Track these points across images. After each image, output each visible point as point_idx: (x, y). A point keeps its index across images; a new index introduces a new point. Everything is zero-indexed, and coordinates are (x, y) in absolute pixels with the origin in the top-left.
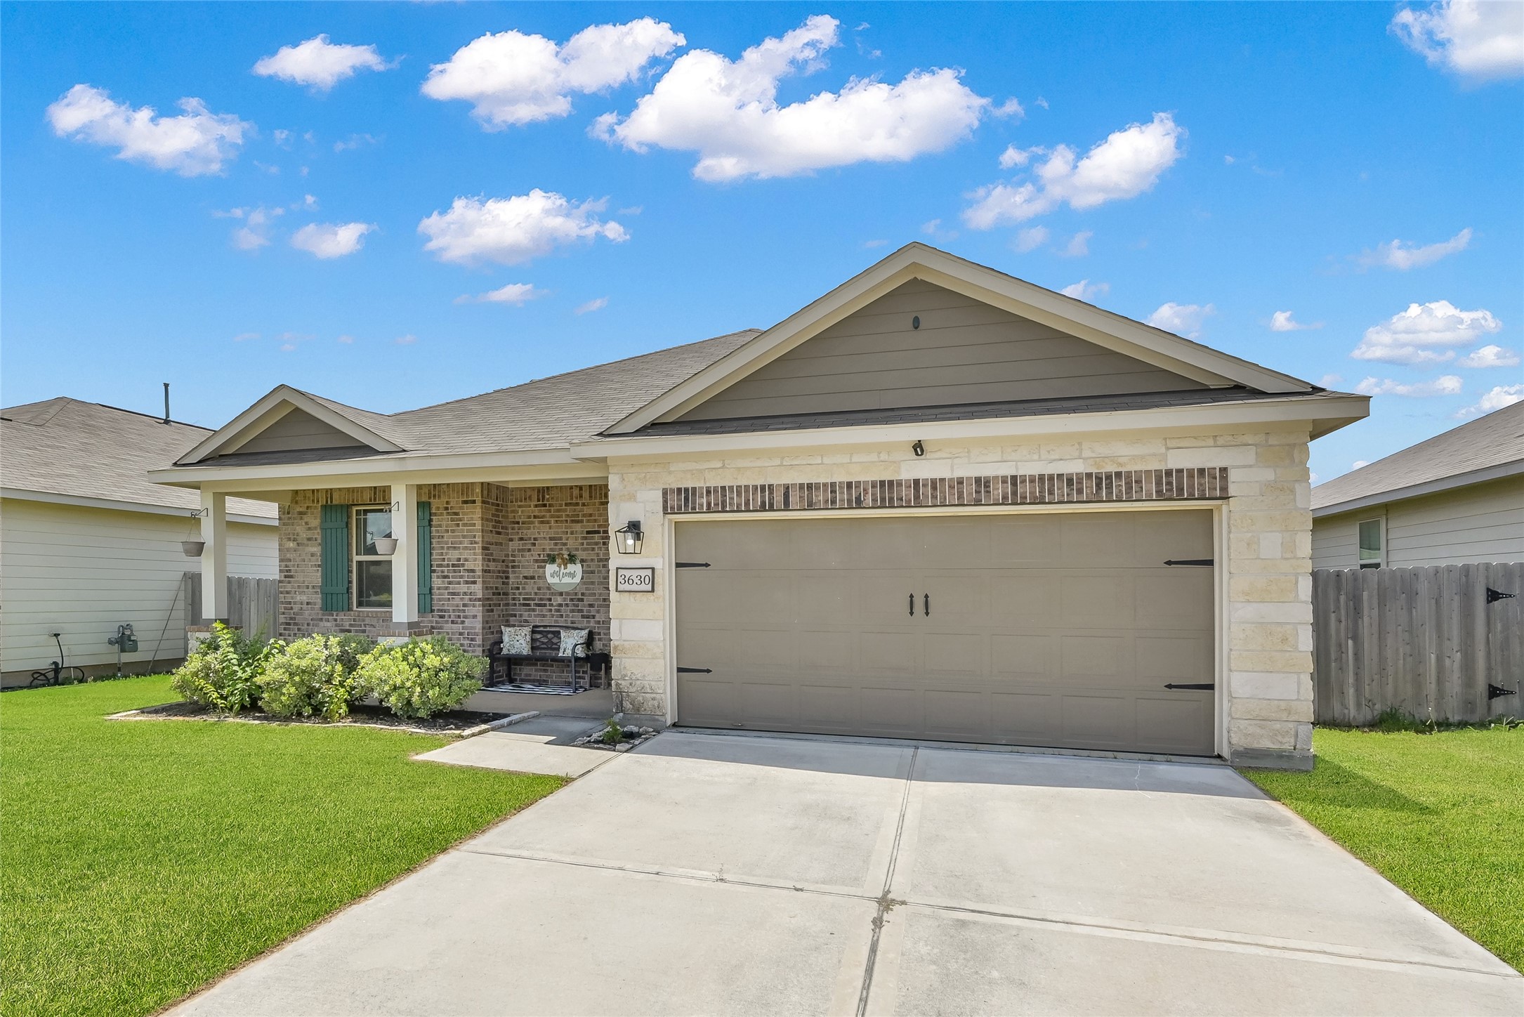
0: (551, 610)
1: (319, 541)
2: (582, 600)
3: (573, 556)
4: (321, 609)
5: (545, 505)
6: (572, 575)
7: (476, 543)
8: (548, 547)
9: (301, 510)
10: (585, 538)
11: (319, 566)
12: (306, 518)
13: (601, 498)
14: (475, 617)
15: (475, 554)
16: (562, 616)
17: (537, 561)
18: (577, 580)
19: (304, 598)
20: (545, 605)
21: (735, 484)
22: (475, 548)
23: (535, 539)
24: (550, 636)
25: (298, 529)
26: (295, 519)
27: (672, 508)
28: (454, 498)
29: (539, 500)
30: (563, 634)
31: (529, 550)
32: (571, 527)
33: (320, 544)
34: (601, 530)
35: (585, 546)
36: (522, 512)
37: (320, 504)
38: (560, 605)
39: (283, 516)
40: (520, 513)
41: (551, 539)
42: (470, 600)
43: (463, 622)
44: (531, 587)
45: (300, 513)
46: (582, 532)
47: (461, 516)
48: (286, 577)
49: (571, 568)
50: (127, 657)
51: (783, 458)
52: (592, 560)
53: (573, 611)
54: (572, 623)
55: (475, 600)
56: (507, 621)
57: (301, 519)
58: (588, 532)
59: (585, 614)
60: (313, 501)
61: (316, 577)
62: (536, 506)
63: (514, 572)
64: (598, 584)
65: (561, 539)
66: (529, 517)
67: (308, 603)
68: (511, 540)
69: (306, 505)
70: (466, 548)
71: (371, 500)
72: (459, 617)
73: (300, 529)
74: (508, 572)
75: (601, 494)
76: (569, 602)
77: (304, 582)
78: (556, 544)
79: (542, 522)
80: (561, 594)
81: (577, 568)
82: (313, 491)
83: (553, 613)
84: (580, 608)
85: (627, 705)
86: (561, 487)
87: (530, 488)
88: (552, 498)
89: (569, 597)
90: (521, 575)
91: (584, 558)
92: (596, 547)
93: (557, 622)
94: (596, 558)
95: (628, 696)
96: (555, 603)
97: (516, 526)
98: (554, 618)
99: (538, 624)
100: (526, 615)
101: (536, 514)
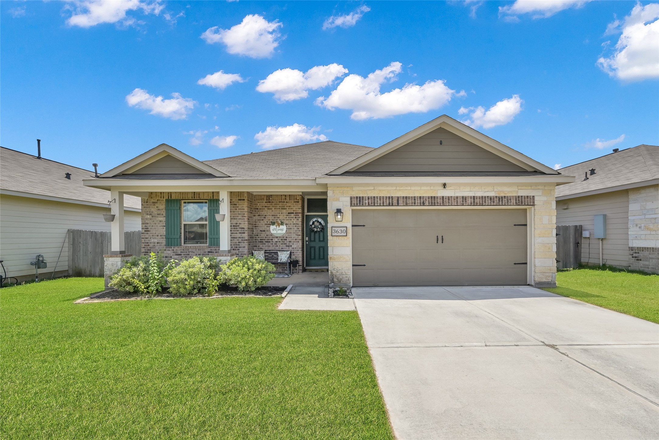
0: (272, 244)
1: (164, 215)
2: (286, 240)
3: (283, 222)
4: (165, 245)
5: (270, 202)
6: (282, 230)
7: (245, 217)
8: (271, 219)
9: (154, 201)
10: (288, 215)
11: (164, 226)
12: (157, 205)
13: (294, 200)
14: (244, 247)
15: (244, 221)
16: (277, 246)
17: (266, 224)
18: (284, 232)
19: (156, 241)
20: (270, 242)
21: (379, 196)
22: (244, 219)
23: (265, 216)
24: (273, 254)
25: (152, 210)
26: (150, 205)
27: (354, 204)
28: (234, 198)
29: (267, 200)
30: (279, 253)
31: (263, 220)
32: (281, 211)
33: (165, 217)
34: (294, 212)
35: (287, 218)
36: (259, 204)
37: (165, 199)
38: (277, 242)
39: (144, 204)
40: (259, 205)
41: (272, 215)
42: (242, 240)
43: (238, 250)
44: (263, 235)
45: (154, 203)
46: (286, 213)
47: (238, 206)
48: (145, 231)
49: (281, 227)
50: (41, 271)
51: (396, 187)
52: (291, 224)
53: (282, 244)
54: (282, 249)
55: (244, 240)
56: (253, 249)
57: (154, 205)
58: (289, 213)
59: (287, 245)
60: (161, 197)
61: (163, 231)
62: (266, 202)
63: (256, 229)
64: (293, 233)
65: (277, 215)
66: (263, 207)
67: (158, 243)
68: (255, 216)
69: (157, 199)
70: (240, 219)
71: (192, 198)
72: (237, 247)
73: (154, 210)
74: (253, 229)
75: (294, 198)
76: (280, 241)
77: (156, 233)
78: (275, 218)
79: (269, 209)
80: (277, 237)
81: (284, 227)
82: (161, 193)
83: (273, 245)
84: (285, 243)
85: (335, 280)
86: (277, 195)
87: (263, 195)
88: (273, 199)
89: (280, 239)
90: (259, 230)
91: (287, 223)
92: (292, 219)
93: (275, 248)
94: (292, 223)
95: (336, 276)
96: (274, 241)
97: (257, 210)
98: (274, 247)
99: (267, 249)
100: (262, 246)
101: (266, 205)
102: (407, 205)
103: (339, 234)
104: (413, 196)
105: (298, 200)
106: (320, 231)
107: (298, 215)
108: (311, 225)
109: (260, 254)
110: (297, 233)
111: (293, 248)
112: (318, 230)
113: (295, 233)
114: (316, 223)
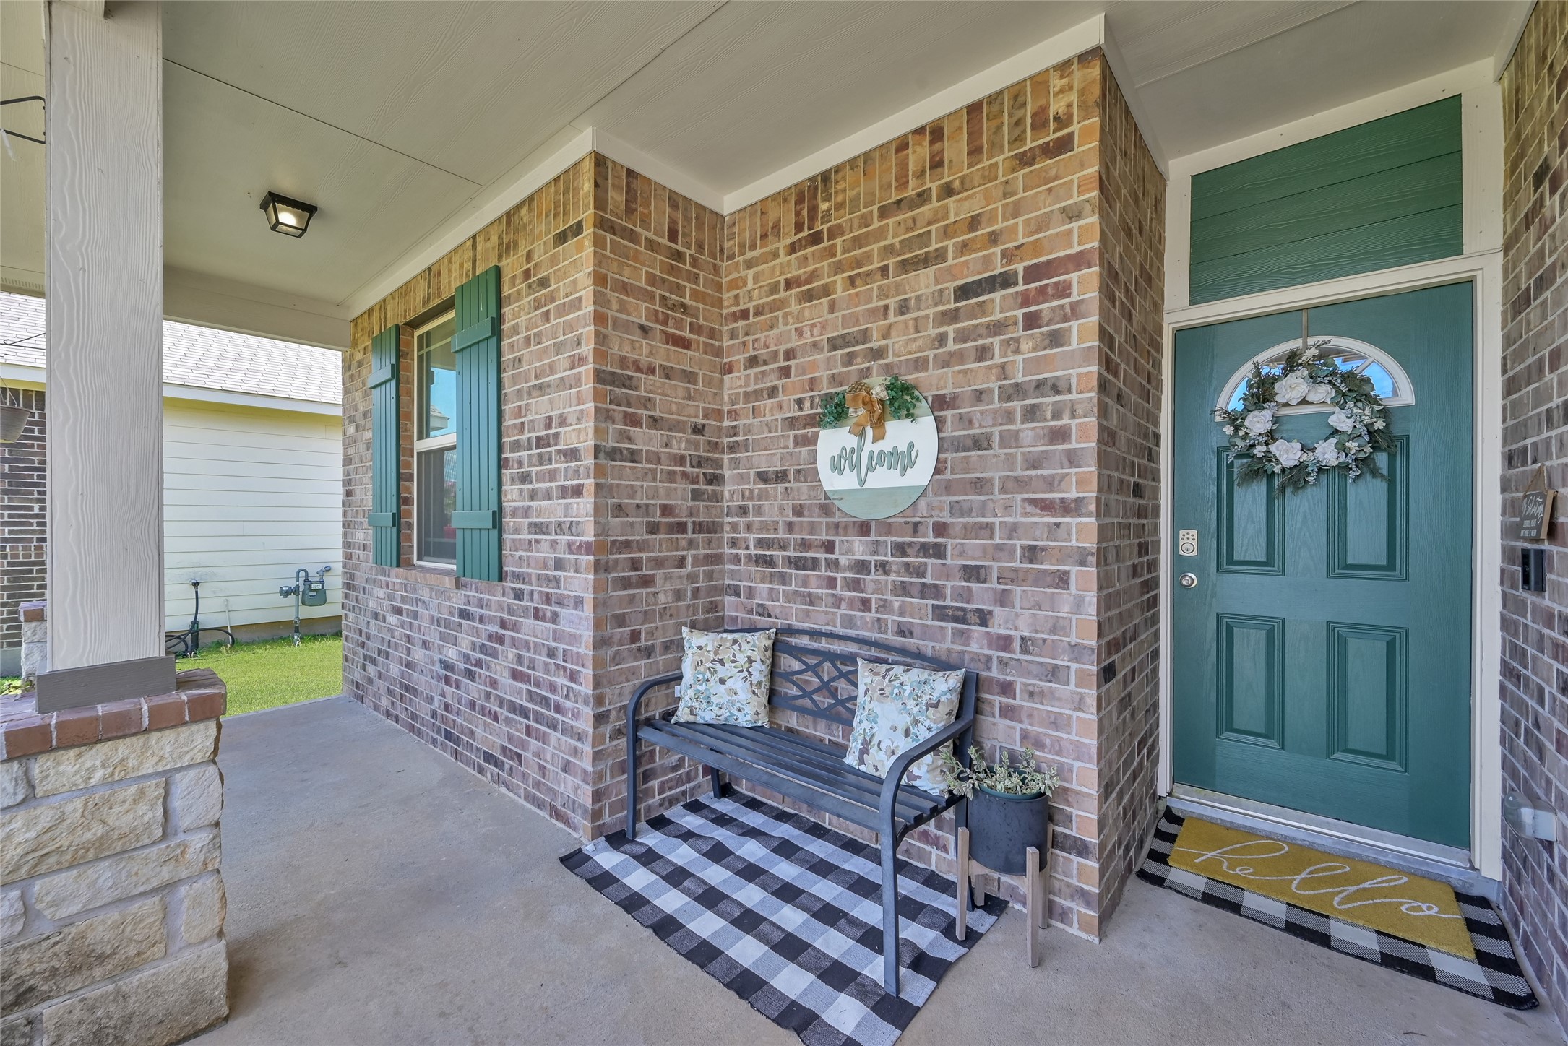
0: (831, 583)
2: (939, 552)
3: (906, 389)
4: (373, 560)
5: (816, 239)
6: (902, 460)
8: (823, 374)
9: (360, 357)
10: (952, 316)
11: (372, 469)
12: (363, 373)
14: (579, 602)
16: (865, 604)
17: (792, 424)
18: (921, 474)
19: (361, 537)
20: (815, 564)
23: (790, 355)
24: (826, 669)
26: (354, 377)
28: (540, 235)
29: (799, 227)
31: (771, 392)
32: (898, 289)
34: (1020, 267)
35: (951, 346)
37: (374, 337)
38: (862, 566)
40: (750, 285)
41: (834, 344)
42: (570, 547)
43: (555, 617)
44: (775, 507)
45: (359, 365)
46: (939, 297)
47: (553, 287)
48: (347, 493)
49: (899, 432)
52: (979, 395)
53: (903, 589)
54: (901, 633)
55: (580, 549)
57: (359, 374)
58: (964, 292)
59: (949, 603)
60: (369, 334)
61: (369, 495)
62: (792, 249)
63: (735, 463)
64: (1003, 490)
65: (865, 336)
66: (774, 289)
67: (364, 547)
69: (364, 347)
72: (549, 599)
73: (359, 398)
75: (1020, 122)
76: (889, 558)
77: (361, 503)
78: (849, 360)
79: (809, 296)
80: (864, 528)
81: (918, 436)
83: (838, 591)
84: (928, 580)
86: (867, 156)
88: (839, 206)
89: (890, 539)
90: (752, 472)
91: (948, 391)
92: (996, 341)
93: (849, 622)
94: (994, 385)
96: (843, 560)
97: (741, 323)
98: (844, 610)
99: (797, 624)
100: (765, 594)
101: (794, 273)
105: (1062, 122)
106: (1345, 468)
107: (1064, 290)
108: (1235, 420)
109: (727, 656)
110: (1051, 483)
111: (1004, 643)
112: (1328, 453)
113: (1022, 484)
114: (1293, 388)
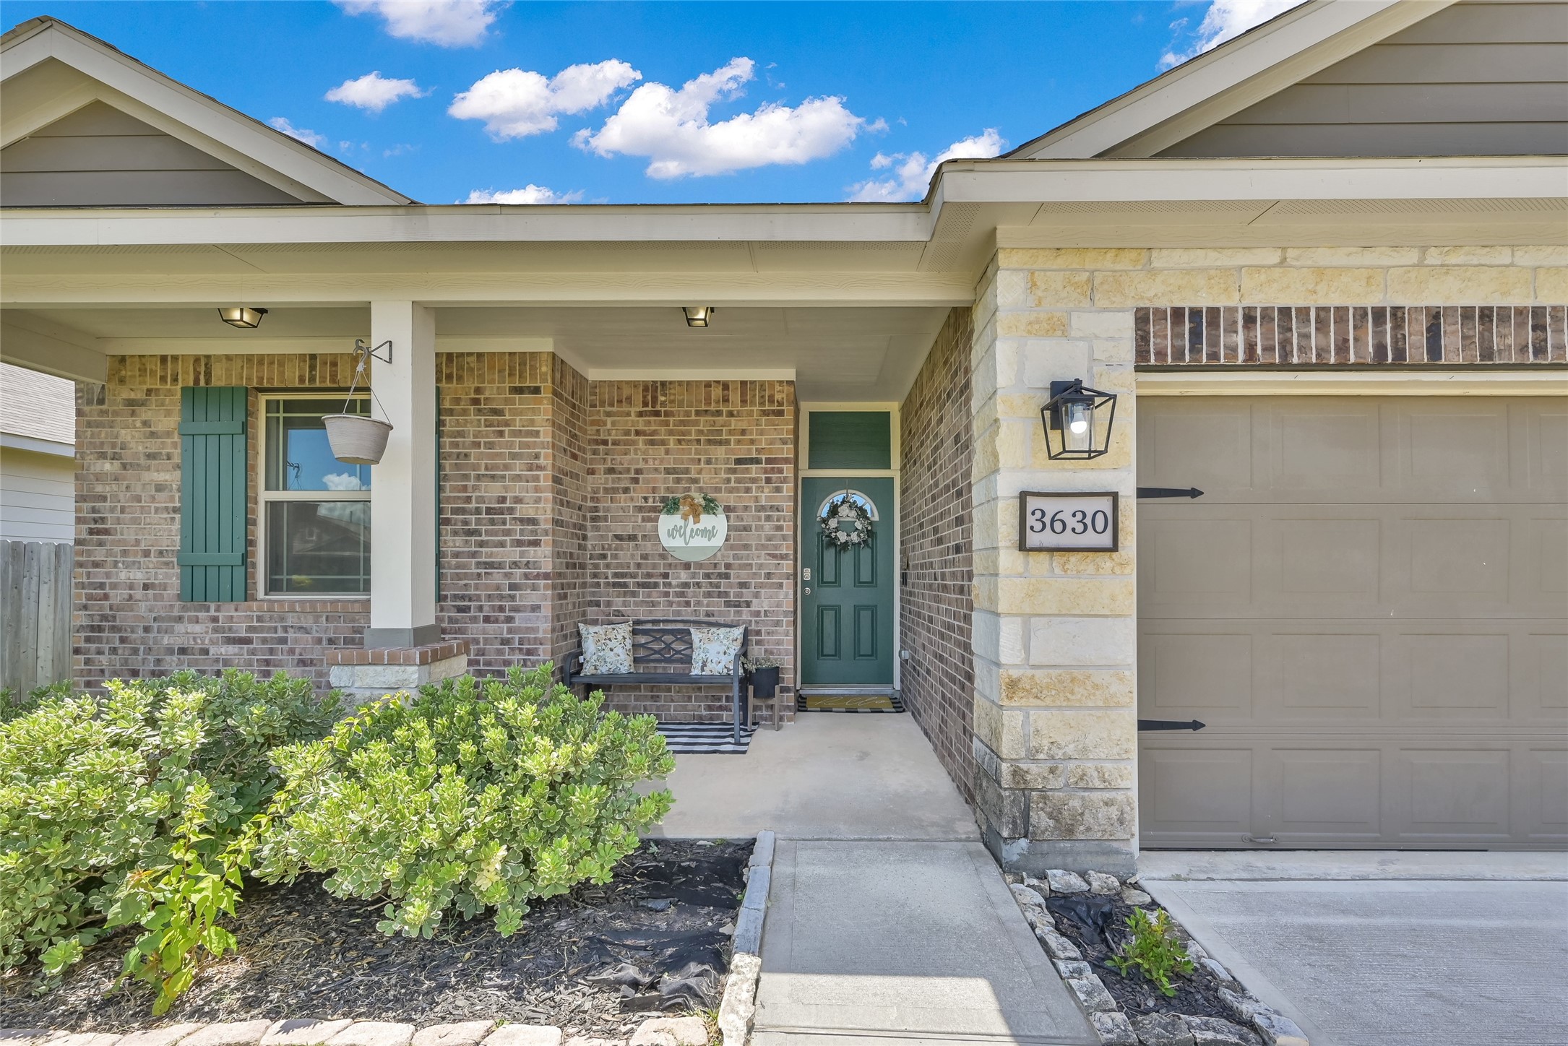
0: (667, 594)
1: (177, 460)
2: (727, 576)
3: (711, 501)
4: (180, 597)
5: (657, 414)
6: (709, 533)
7: (539, 468)
8: (662, 486)
9: (133, 396)
10: (734, 471)
11: (175, 510)
12: (144, 414)
13: (762, 404)
14: (536, 608)
15: (537, 490)
16: (688, 604)
17: (640, 509)
18: (719, 541)
19: (138, 576)
20: (656, 585)
21: (1313, 302)
22: (537, 479)
23: (638, 471)
24: (668, 638)
25: (125, 435)
26: (116, 413)
27: (1161, 354)
28: (492, 381)
29: (645, 404)
30: (696, 635)
31: (626, 490)
32: (706, 452)
33: (178, 467)
34: (764, 457)
35: (733, 484)
36: (613, 423)
37: (180, 385)
38: (686, 585)
39: (86, 409)
40: (609, 426)
41: (668, 471)
42: (526, 576)
43: (509, 620)
44: (628, 554)
45: (130, 403)
46: (727, 461)
47: (507, 417)
48: (91, 532)
49: (707, 521)
51: (1424, 249)
52: (746, 508)
53: (709, 595)
54: (708, 615)
55: (537, 576)
56: (584, 614)
57: (133, 414)
58: (738, 461)
59: (732, 599)
60: (163, 379)
61: (169, 534)
62: (640, 414)
63: (597, 529)
64: (756, 549)
65: (687, 471)
66: (627, 433)
67: (146, 587)
68: (591, 472)
69: (145, 387)
70: (518, 478)
71: (302, 380)
72: (501, 609)
73: (130, 436)
74: (582, 527)
75: (763, 397)
76: (701, 580)
77: (137, 542)
78: (678, 481)
79: (652, 443)
80: (687, 566)
81: (717, 523)
82: (164, 359)
83: (671, 598)
84: (722, 590)
85: (1040, 819)
86: (688, 383)
87: (628, 382)
88: (672, 402)
89: (701, 571)
90: (610, 534)
91: (732, 504)
92: (754, 486)
93: (679, 613)
94: (753, 505)
95: (1045, 798)
96: (674, 582)
97: (601, 447)
98: (674, 608)
99: (642, 618)
100: (620, 604)
101: (641, 427)
102: (1488, 362)
103: (1067, 539)
104: (1530, 303)
105: (780, 404)
106: (859, 543)
107: (781, 471)
108: (825, 521)
109: (612, 636)
110: (776, 547)
111: (757, 614)
112: (854, 537)
113: (764, 547)
114: (844, 511)
